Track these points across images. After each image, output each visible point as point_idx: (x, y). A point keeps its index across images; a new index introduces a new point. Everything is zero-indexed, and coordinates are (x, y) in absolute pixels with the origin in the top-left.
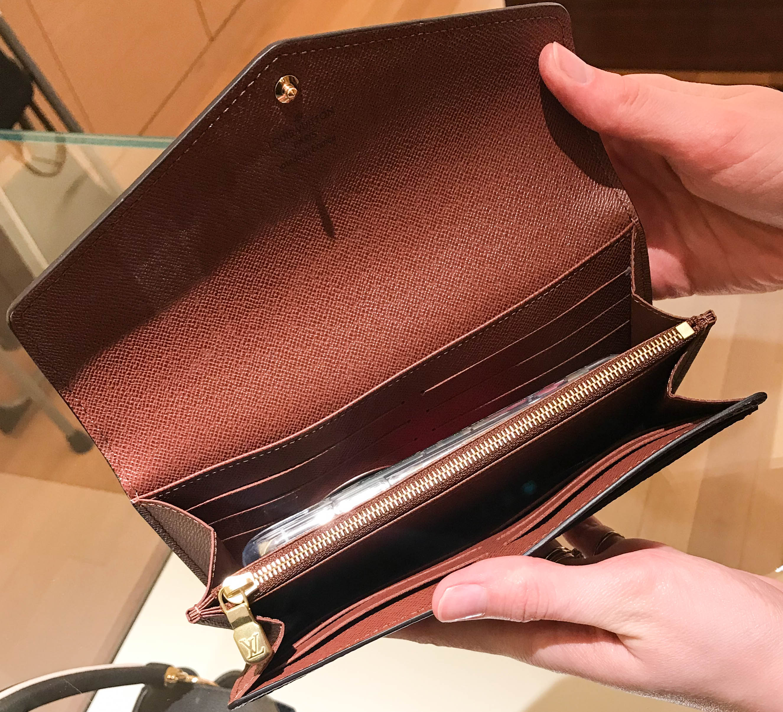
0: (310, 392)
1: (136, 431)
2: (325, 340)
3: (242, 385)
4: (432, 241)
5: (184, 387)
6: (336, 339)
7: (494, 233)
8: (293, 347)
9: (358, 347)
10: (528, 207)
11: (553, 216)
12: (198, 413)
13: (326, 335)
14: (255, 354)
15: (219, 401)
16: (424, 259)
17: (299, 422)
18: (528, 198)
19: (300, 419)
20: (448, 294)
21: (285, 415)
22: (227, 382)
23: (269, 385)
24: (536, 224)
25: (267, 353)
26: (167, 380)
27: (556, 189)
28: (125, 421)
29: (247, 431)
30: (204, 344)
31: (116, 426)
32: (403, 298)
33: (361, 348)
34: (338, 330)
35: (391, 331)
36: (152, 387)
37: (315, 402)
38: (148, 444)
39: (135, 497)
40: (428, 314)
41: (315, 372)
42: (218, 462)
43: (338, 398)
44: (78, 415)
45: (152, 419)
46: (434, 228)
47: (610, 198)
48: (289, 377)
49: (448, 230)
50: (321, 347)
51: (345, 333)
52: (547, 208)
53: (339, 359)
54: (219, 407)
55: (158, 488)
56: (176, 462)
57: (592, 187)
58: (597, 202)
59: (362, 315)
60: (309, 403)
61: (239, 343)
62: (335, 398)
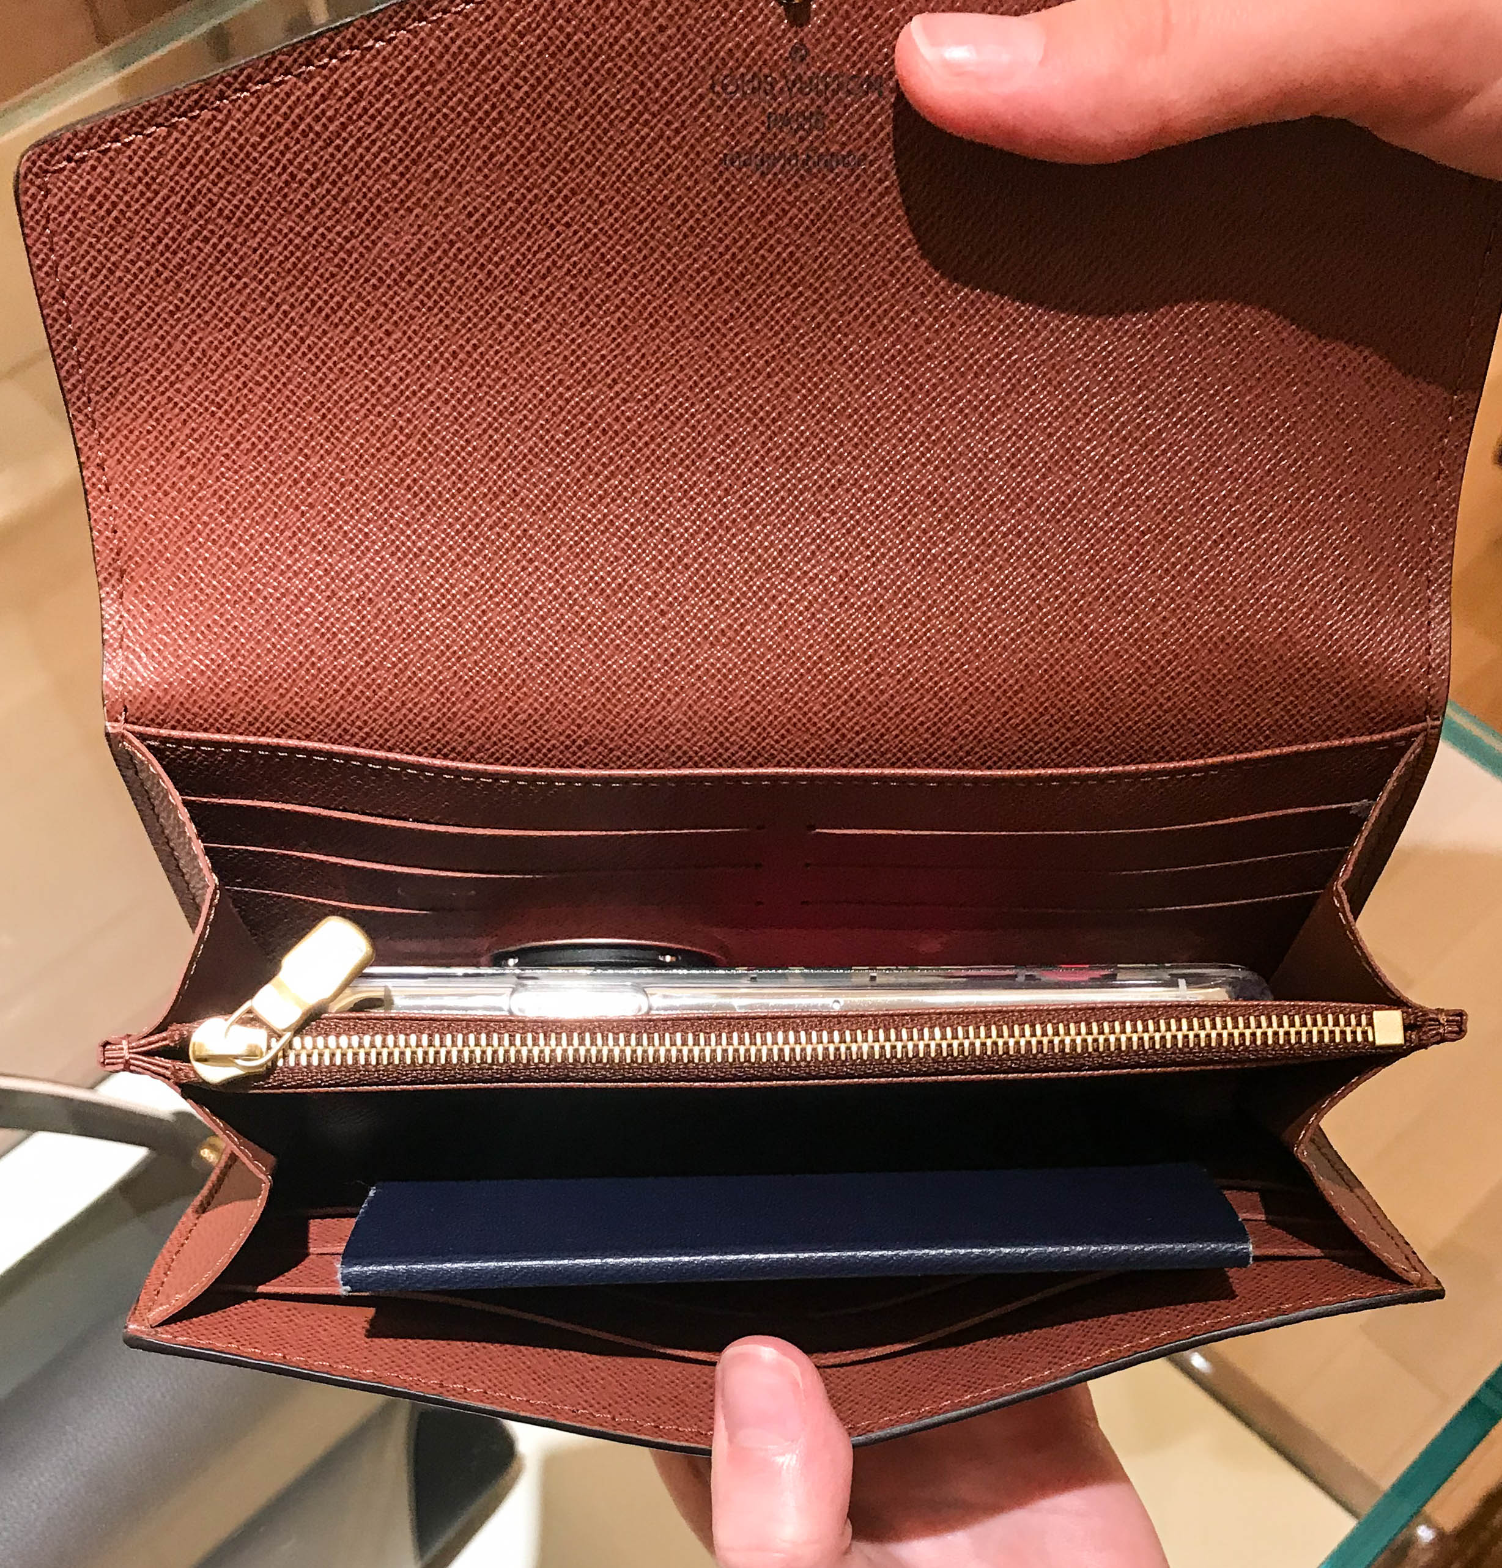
0: (580, 702)
1: (186, 586)
2: (663, 613)
3: (446, 611)
4: (992, 533)
5: (325, 547)
6: (687, 624)
7: (1131, 588)
8: (591, 591)
9: (725, 665)
10: (1231, 572)
11: (1275, 619)
12: (327, 619)
13: (671, 604)
14: (505, 561)
15: (382, 617)
16: (957, 561)
17: (526, 750)
18: (1242, 554)
19: (532, 745)
20: (968, 662)
21: (505, 721)
22: (417, 586)
23: (501, 641)
24: (1228, 617)
25: (530, 574)
26: (298, 514)
27: (1312, 567)
28: (176, 554)
29: (410, 710)
30: (409, 481)
31: (154, 554)
32: (870, 618)
33: (730, 670)
34: (700, 609)
35: (809, 670)
36: (262, 512)
37: (579, 726)
38: (197, 627)
39: (117, 720)
40: (905, 677)
41: (609, 667)
42: (320, 740)
43: (631, 746)
44: (88, 486)
45: (229, 579)
46: (1008, 508)
47: (1410, 648)
48: (551, 648)
49: (1039, 528)
50: (647, 623)
51: (711, 621)
52: (1270, 598)
53: (672, 668)
54: (376, 630)
55: (174, 728)
56: (234, 694)
57: (1386, 606)
58: (1381, 642)
59: (767, 606)
60: (565, 724)
61: (483, 520)
62: (625, 741)
